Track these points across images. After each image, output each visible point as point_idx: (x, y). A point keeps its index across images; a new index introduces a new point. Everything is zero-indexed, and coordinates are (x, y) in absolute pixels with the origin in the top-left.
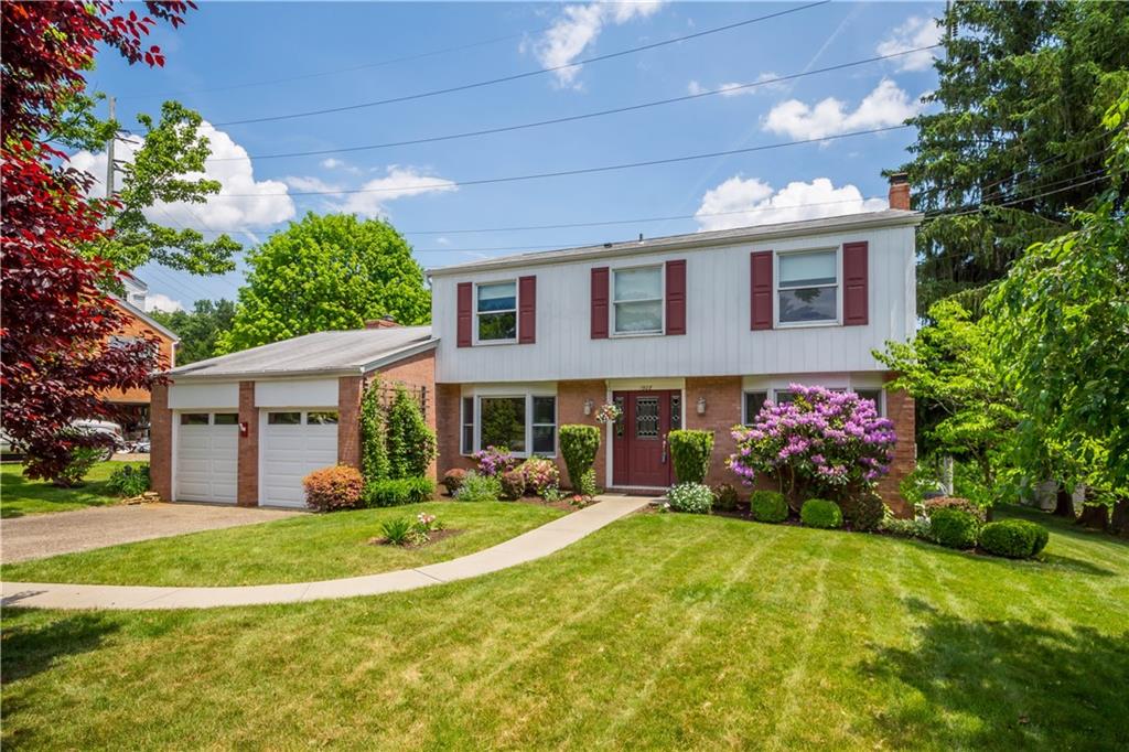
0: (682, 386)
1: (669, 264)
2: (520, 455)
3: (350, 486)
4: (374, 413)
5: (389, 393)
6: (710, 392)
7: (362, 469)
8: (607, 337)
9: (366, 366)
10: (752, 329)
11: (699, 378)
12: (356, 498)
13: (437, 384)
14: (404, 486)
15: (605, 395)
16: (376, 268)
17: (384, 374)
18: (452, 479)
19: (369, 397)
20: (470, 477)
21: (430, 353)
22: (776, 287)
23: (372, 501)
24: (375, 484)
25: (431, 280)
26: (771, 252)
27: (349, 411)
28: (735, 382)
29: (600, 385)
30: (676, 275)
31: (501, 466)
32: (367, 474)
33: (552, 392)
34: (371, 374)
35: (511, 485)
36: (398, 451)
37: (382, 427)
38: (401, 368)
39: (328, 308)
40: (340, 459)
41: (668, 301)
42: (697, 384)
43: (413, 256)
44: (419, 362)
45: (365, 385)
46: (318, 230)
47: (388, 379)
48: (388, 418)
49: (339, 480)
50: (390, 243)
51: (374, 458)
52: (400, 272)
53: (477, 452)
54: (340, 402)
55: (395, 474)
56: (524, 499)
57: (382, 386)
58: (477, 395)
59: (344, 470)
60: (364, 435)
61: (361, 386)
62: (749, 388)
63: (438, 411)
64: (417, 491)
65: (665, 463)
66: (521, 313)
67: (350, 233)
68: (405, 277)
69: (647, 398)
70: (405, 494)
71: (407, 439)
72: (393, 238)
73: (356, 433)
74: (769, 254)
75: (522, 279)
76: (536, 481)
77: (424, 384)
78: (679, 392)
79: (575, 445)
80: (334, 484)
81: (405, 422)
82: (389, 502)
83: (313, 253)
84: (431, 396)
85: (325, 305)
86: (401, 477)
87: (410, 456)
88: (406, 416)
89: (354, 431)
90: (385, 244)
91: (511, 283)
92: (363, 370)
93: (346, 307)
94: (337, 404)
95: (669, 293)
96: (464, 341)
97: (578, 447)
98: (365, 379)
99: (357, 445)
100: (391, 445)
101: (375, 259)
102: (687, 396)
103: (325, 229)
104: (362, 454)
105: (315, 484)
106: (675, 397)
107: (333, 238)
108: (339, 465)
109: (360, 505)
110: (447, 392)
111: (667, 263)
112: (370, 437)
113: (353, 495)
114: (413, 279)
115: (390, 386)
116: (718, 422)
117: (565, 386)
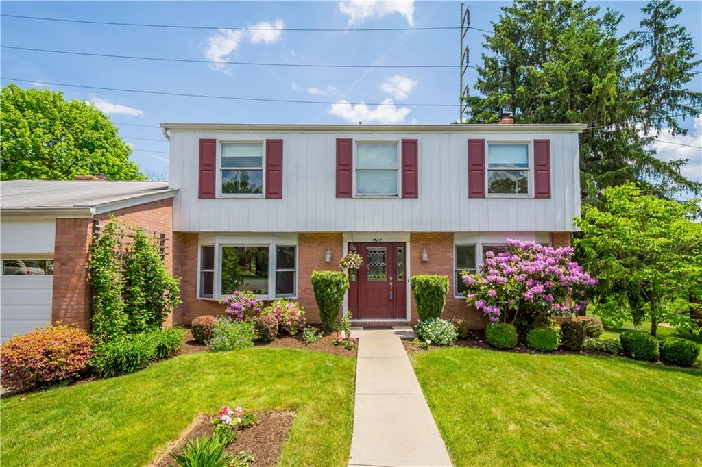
0: (407, 239)
1: (404, 142)
2: (264, 297)
3: (74, 352)
4: (109, 261)
5: (126, 240)
6: (430, 245)
7: (91, 328)
8: (351, 197)
9: (98, 207)
10: (470, 197)
11: (421, 233)
12: (83, 365)
13: (174, 232)
14: (146, 342)
15: (342, 245)
16: (83, 139)
17: (121, 219)
18: (202, 327)
19: (101, 243)
20: (220, 324)
21: (168, 202)
22: (487, 167)
23: (107, 367)
24: (110, 345)
25: (168, 132)
26: (484, 140)
27: (71, 259)
28: (448, 237)
29: (338, 237)
30: (410, 150)
31: (251, 311)
32: (98, 334)
33: (293, 242)
34: (104, 216)
35: (267, 329)
36: (136, 302)
37: (118, 277)
38: (139, 214)
39: (29, 166)
40: (55, 317)
41: (404, 171)
42: (419, 238)
43: (118, 135)
44: (157, 210)
45: (94, 228)
46: (20, 99)
47: (126, 225)
48: (124, 268)
49: (56, 346)
50: (97, 121)
51: (108, 314)
52: (107, 146)
53: (218, 296)
54: (56, 248)
55: (132, 328)
56: (279, 341)
57: (117, 231)
58: (218, 244)
59: (63, 331)
60: (94, 288)
61: (90, 230)
62: (458, 242)
63: (175, 257)
64: (164, 347)
65: (393, 300)
66: (268, 171)
67: (56, 107)
68: (111, 150)
69: (378, 249)
70: (151, 352)
71: (147, 288)
72: (100, 118)
73: (81, 285)
74: (482, 142)
75: (268, 142)
76: (289, 323)
77: (162, 232)
78: (404, 244)
79: (331, 289)
80: (47, 354)
81: (146, 271)
82: (130, 366)
83: (13, 117)
84: (169, 243)
85: (26, 163)
86: (140, 330)
87: (148, 305)
88: (146, 263)
89: (78, 283)
90: (93, 122)
91: (256, 144)
92: (93, 211)
93: (50, 167)
94: (52, 250)
95: (404, 165)
96: (206, 191)
97: (335, 290)
98: (95, 222)
99: (82, 300)
100: (128, 295)
101: (82, 132)
102: (412, 247)
103: (27, 99)
104: (91, 312)
105: (15, 355)
106: (399, 248)
107: (38, 107)
108: (54, 324)
109: (88, 373)
110: (185, 239)
111: (403, 140)
112: (103, 289)
113: (77, 363)
114: (119, 152)
115: (127, 232)
116: (436, 267)
117: (304, 237)
